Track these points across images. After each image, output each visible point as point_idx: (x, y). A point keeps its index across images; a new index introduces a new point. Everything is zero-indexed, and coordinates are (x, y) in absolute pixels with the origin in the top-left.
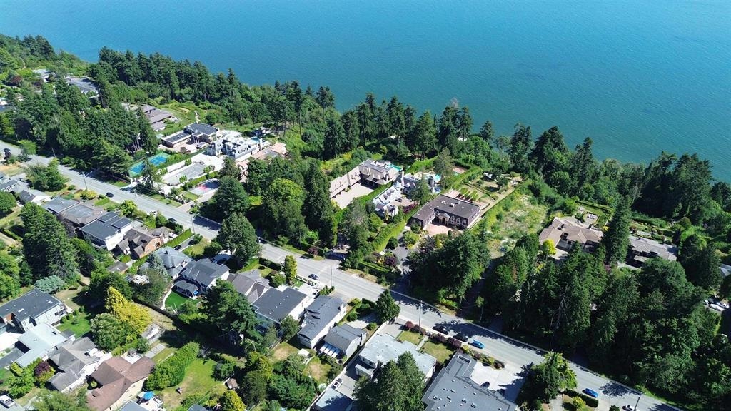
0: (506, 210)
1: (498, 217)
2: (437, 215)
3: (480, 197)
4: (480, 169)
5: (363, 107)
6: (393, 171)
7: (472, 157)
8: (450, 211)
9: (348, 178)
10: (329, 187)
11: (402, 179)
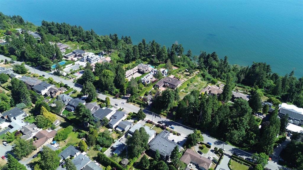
0: (191, 82)
1: (188, 85)
2: (164, 84)
3: (182, 78)
4: (184, 68)
5: (140, 44)
6: (150, 68)
7: (182, 63)
8: (169, 82)
9: (133, 70)
10: (125, 73)
11: (153, 71)
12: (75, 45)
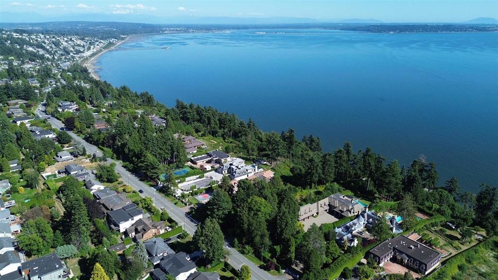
0: (469, 262)
1: (460, 268)
2: (395, 254)
3: (441, 244)
4: (443, 219)
5: (340, 151)
6: (359, 205)
7: (436, 206)
8: (409, 252)
9: (318, 206)
11: (366, 214)
12: (216, 142)
